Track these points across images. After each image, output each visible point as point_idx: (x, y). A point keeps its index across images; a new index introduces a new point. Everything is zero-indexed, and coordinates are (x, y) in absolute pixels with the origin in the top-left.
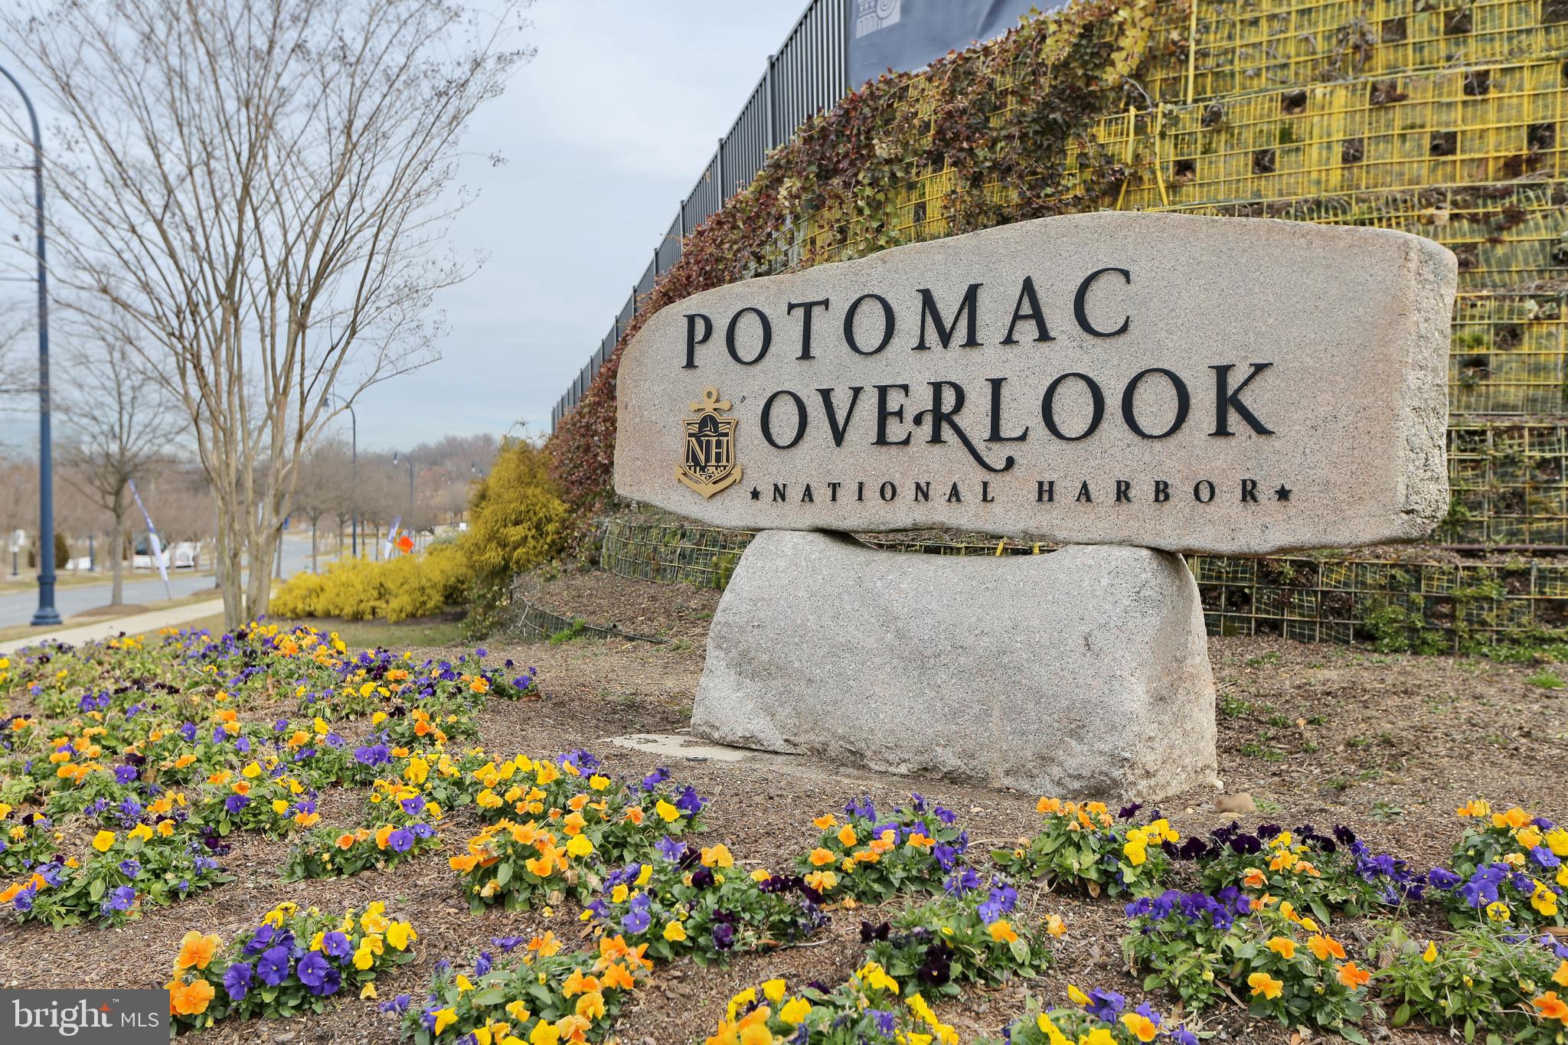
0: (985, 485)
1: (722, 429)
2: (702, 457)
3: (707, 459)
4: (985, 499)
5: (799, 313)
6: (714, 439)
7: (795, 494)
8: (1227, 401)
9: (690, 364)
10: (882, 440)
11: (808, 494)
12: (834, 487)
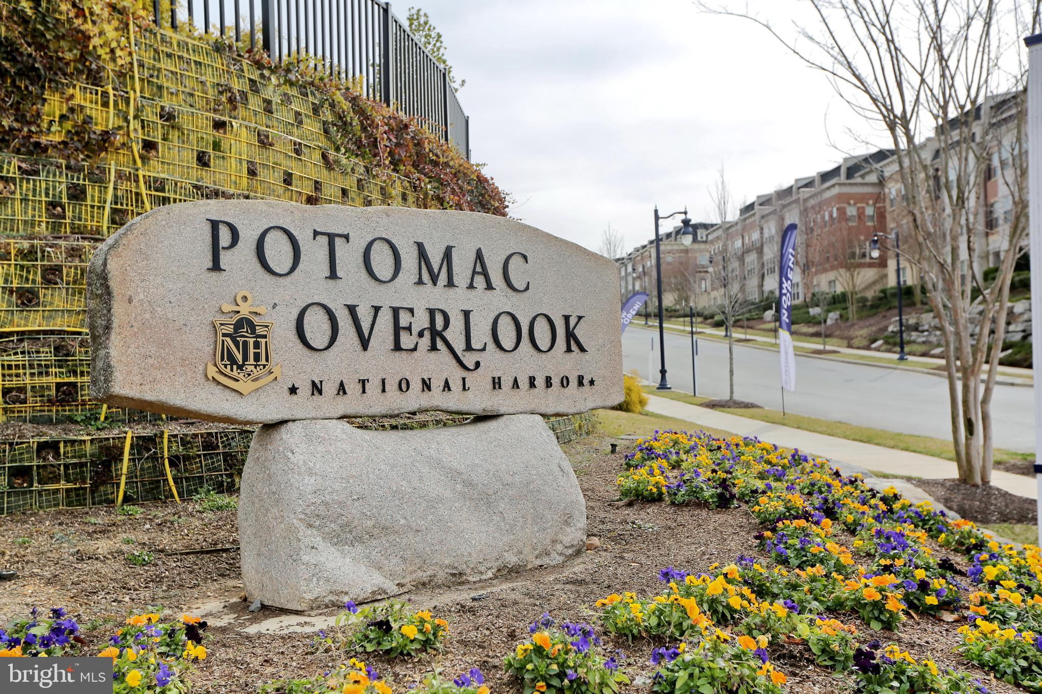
0: (464, 379)
1: (259, 331)
2: (239, 357)
3: (245, 358)
4: (464, 389)
5: (324, 240)
6: (251, 341)
7: (330, 389)
8: (570, 335)
9: (216, 267)
10: (397, 347)
11: (342, 389)
12: (363, 382)
